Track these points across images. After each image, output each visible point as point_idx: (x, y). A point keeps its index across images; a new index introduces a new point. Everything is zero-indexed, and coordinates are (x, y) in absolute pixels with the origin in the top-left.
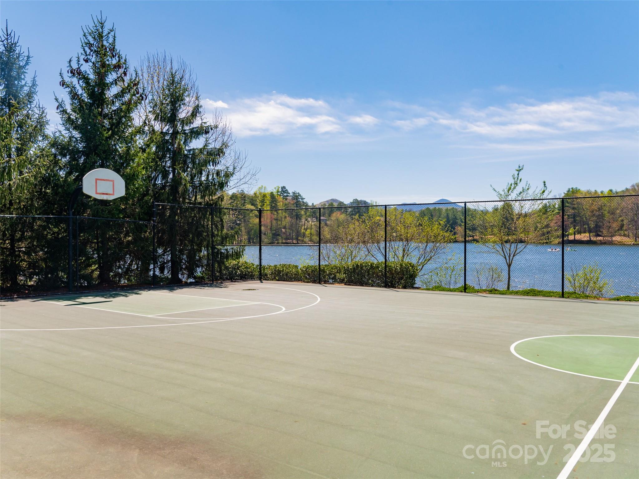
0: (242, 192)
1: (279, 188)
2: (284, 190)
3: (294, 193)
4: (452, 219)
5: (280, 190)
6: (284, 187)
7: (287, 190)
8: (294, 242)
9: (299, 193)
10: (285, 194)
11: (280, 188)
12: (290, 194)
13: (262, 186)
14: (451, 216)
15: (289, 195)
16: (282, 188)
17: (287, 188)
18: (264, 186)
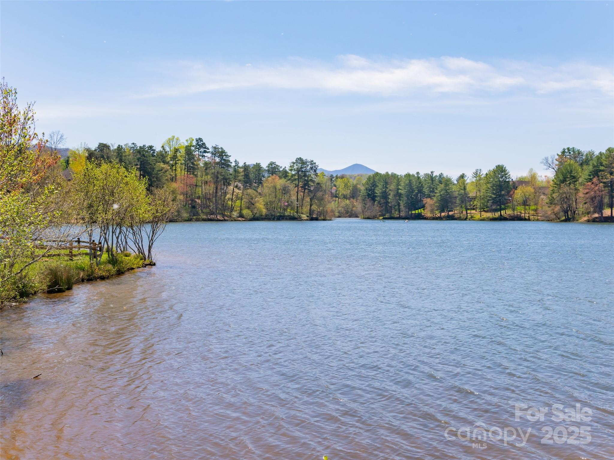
0: (133, 146)
1: (193, 140)
2: (200, 144)
3: (215, 148)
4: (417, 188)
5: (194, 143)
6: (200, 140)
7: (204, 144)
8: (218, 217)
9: (222, 148)
10: (202, 150)
11: (195, 140)
12: (208, 149)
13: (174, 137)
14: (414, 183)
15: (208, 151)
16: (197, 141)
17: (204, 141)
18: (176, 137)
